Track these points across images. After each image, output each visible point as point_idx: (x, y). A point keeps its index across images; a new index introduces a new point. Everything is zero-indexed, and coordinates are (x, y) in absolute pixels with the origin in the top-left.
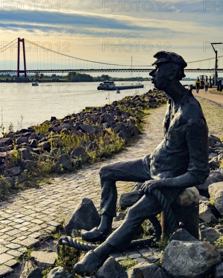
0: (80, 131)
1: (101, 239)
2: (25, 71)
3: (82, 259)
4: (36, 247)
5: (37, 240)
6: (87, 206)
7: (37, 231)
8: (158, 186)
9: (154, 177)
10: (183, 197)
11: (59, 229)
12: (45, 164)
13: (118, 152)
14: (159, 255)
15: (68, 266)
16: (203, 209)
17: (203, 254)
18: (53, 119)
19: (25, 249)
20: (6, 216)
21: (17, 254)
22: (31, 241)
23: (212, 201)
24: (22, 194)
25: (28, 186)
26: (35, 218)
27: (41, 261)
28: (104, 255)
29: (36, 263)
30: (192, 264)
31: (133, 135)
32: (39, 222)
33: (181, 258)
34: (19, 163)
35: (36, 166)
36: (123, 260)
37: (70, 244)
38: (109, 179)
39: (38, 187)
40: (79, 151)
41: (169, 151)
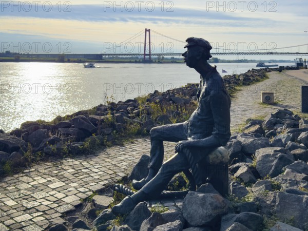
0: (171, 102)
2: (150, 55)
4: (101, 192)
5: (103, 187)
6: (145, 161)
7: (106, 180)
8: (189, 146)
9: (190, 139)
11: (125, 178)
12: (134, 128)
17: (211, 204)
18: (156, 92)
19: (90, 193)
20: (88, 166)
21: (84, 196)
22: (100, 186)
23: (254, 164)
24: (109, 150)
25: (114, 144)
26: (109, 169)
27: (98, 203)
29: (95, 205)
30: (202, 212)
32: (111, 172)
34: (112, 125)
35: (125, 128)
37: (120, 190)
39: (122, 145)
41: (199, 118)
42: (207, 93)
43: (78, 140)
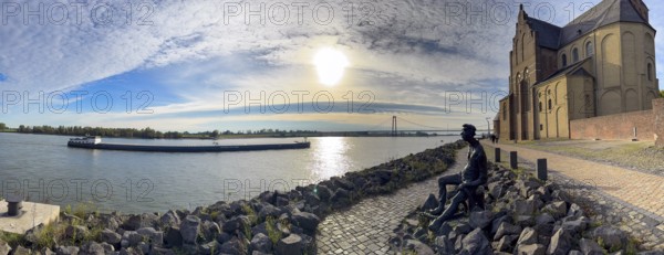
1: (439, 214)
2: (396, 131)
3: (432, 223)
4: (408, 217)
5: (409, 214)
6: (432, 197)
7: (408, 209)
8: (466, 186)
9: (464, 182)
11: (418, 209)
12: (409, 177)
13: (443, 171)
14: (467, 220)
15: (424, 227)
16: (486, 196)
18: (411, 154)
19: (403, 218)
20: (393, 201)
21: (400, 220)
22: (406, 214)
23: (490, 192)
24: (400, 191)
25: (402, 187)
26: (407, 203)
27: (411, 224)
29: (409, 225)
30: (482, 222)
31: (451, 162)
32: (409, 205)
33: (477, 220)
34: (397, 176)
35: (405, 177)
36: (451, 224)
37: (425, 216)
38: (443, 184)
39: (407, 188)
40: (425, 171)
42: (475, 155)
43: (382, 185)
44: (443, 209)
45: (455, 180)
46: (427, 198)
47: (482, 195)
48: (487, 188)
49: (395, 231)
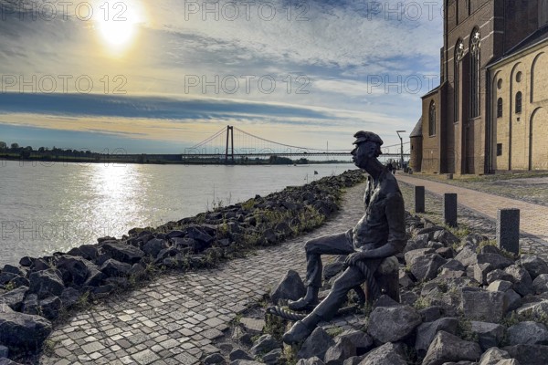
0: (283, 208)
1: (308, 309)
2: (232, 155)
3: (290, 329)
4: (245, 313)
5: (245, 307)
6: (292, 278)
7: (246, 298)
8: (361, 258)
9: (358, 250)
10: (384, 266)
11: (266, 297)
12: (252, 238)
13: (318, 226)
14: (364, 321)
15: (276, 333)
16: (402, 275)
17: (406, 317)
18: (258, 197)
19: (234, 315)
20: (217, 282)
21: (228, 319)
22: (240, 307)
23: (408, 268)
24: (231, 263)
25: (236, 257)
26: (243, 286)
27: (250, 328)
28: (311, 325)
29: (245, 329)
30: (396, 327)
31: (332, 211)
32: (247, 290)
33: (386, 323)
34: (228, 236)
35: (243, 239)
36: (330, 328)
37: (278, 313)
38: (314, 253)
39: (244, 257)
40: (283, 226)
41: (370, 225)
42: (381, 196)
43: (196, 252)
44: (314, 301)
45: (339, 246)
46: (284, 276)
47: (395, 274)
48: (402, 261)
49: (215, 341)
